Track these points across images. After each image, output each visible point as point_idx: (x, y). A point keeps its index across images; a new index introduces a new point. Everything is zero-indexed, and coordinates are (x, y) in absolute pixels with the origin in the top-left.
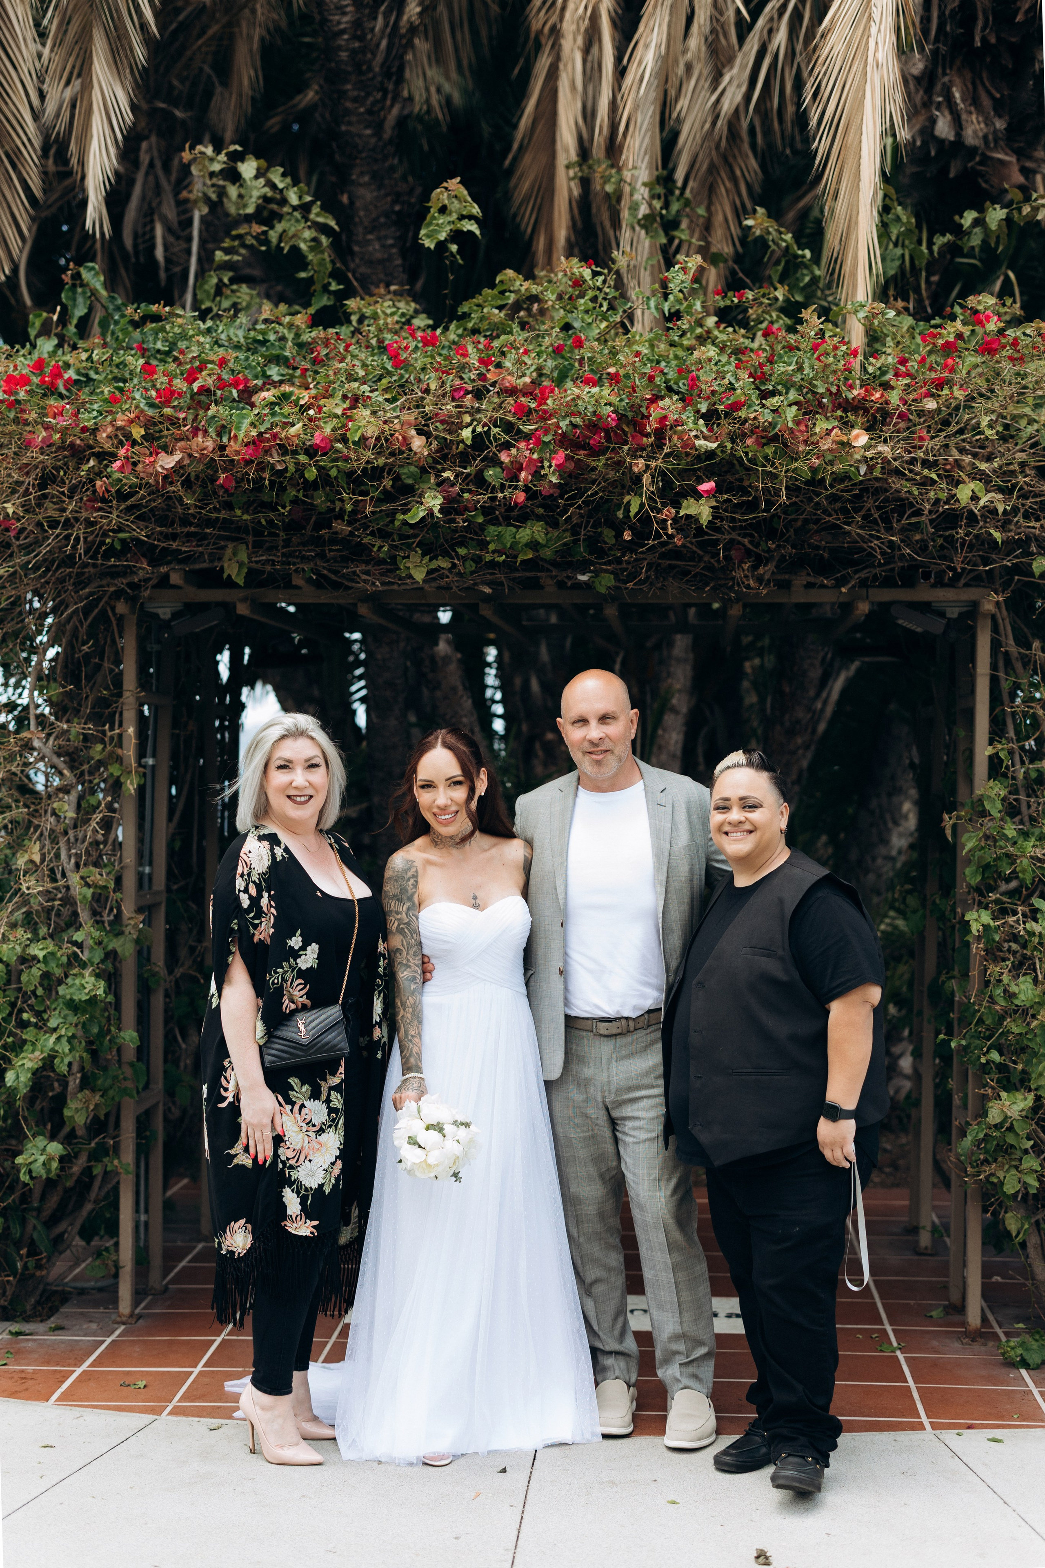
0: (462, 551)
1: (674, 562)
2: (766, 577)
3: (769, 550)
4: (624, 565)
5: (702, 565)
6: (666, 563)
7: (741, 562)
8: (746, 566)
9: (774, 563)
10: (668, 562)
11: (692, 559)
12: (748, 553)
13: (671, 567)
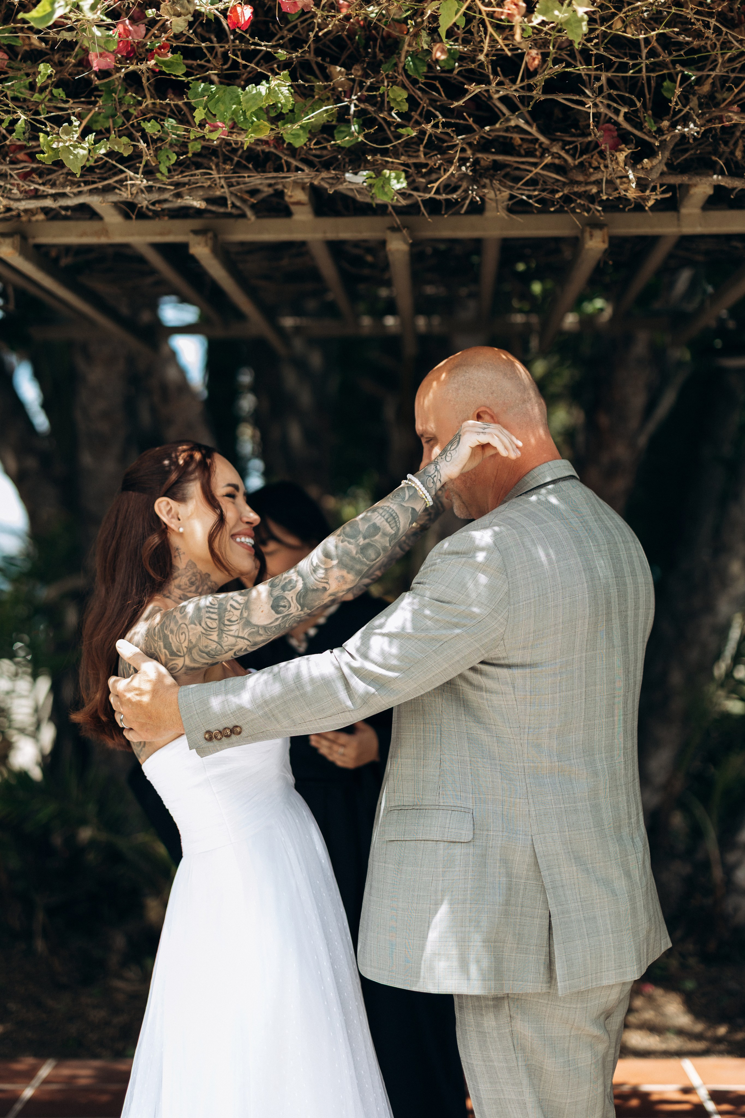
0: (151, 127)
1: (500, 158)
2: (654, 176)
3: (660, 131)
4: (422, 159)
5: (548, 159)
6: (487, 158)
7: (615, 148)
8: (621, 157)
9: (667, 154)
10: (492, 157)
11: (530, 153)
12: (624, 138)
13: (497, 166)
